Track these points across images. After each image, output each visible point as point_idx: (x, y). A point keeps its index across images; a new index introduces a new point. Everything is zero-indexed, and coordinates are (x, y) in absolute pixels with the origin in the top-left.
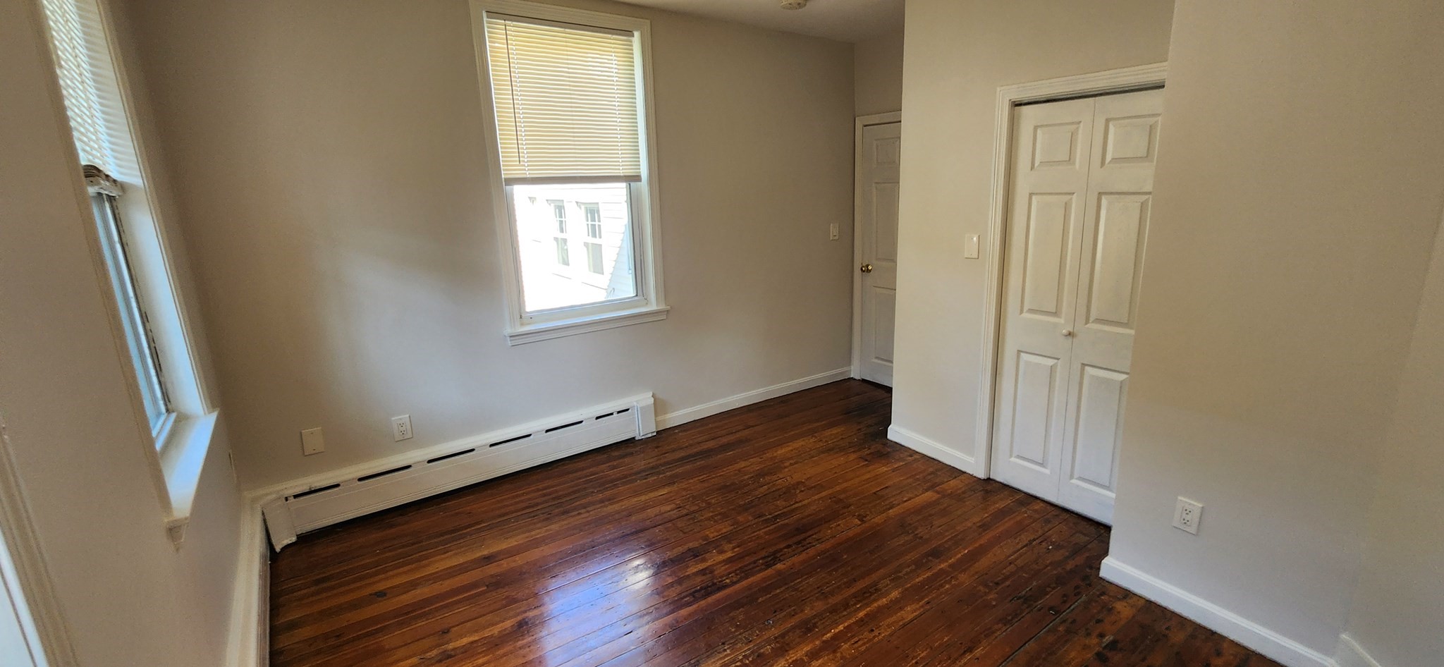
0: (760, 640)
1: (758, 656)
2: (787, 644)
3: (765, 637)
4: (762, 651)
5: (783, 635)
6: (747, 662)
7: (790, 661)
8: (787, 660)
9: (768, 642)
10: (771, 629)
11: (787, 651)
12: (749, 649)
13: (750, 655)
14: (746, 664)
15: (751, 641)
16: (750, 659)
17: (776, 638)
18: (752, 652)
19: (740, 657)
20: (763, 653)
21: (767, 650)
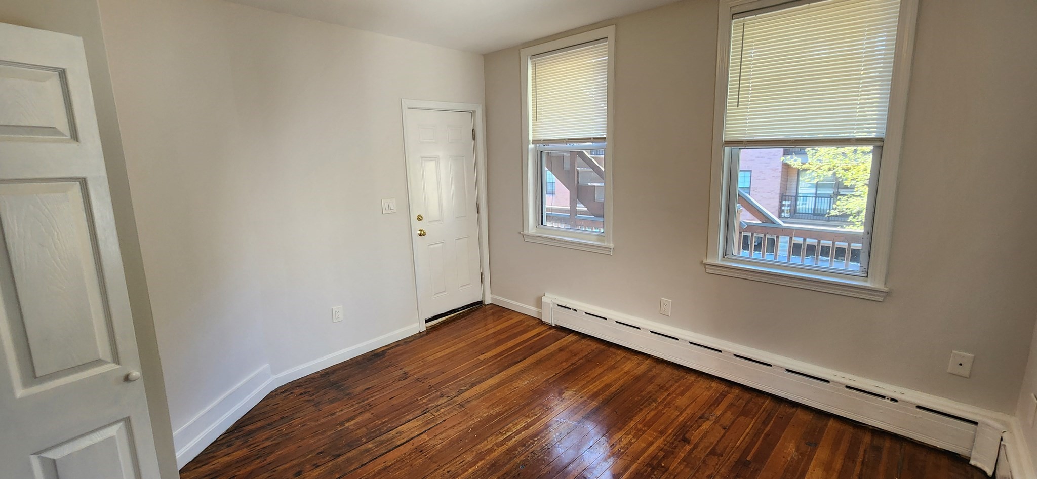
0: (525, 454)
1: (525, 445)
2: (508, 454)
3: (523, 456)
4: (523, 448)
5: (511, 459)
6: (531, 441)
7: (505, 445)
8: (507, 445)
9: (521, 454)
10: (520, 462)
11: (507, 450)
12: (531, 448)
13: (530, 445)
14: (531, 440)
15: (532, 452)
16: (529, 443)
17: (516, 457)
18: (529, 446)
19: (536, 442)
20: (522, 447)
21: (520, 449)
